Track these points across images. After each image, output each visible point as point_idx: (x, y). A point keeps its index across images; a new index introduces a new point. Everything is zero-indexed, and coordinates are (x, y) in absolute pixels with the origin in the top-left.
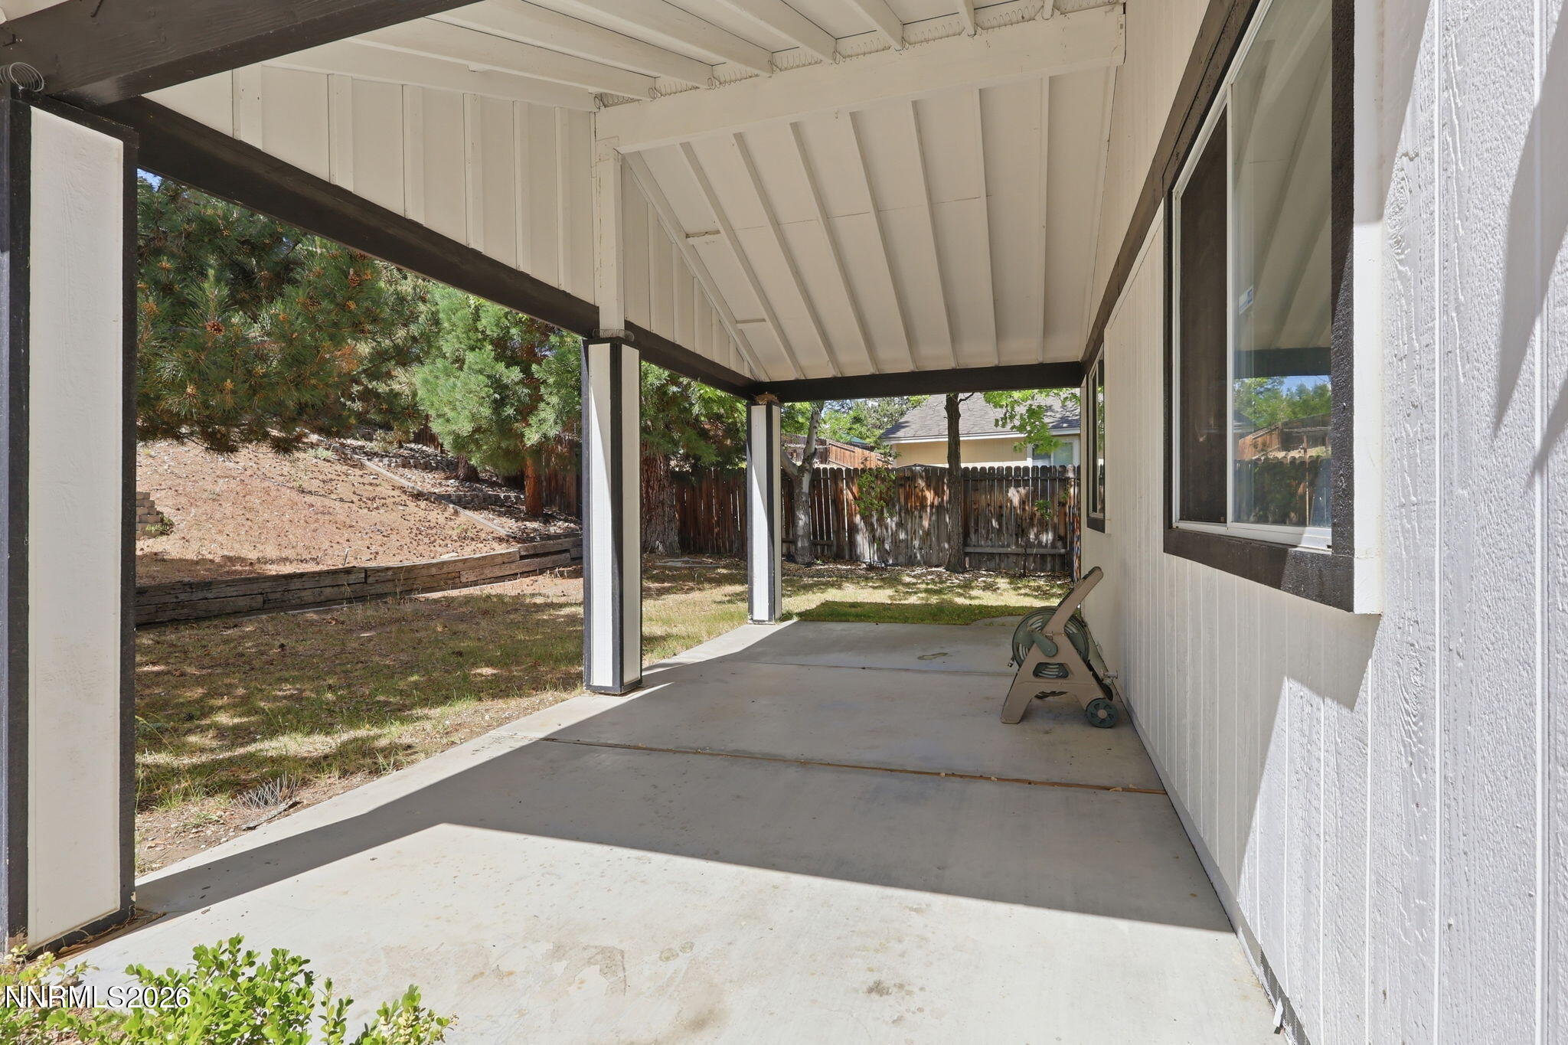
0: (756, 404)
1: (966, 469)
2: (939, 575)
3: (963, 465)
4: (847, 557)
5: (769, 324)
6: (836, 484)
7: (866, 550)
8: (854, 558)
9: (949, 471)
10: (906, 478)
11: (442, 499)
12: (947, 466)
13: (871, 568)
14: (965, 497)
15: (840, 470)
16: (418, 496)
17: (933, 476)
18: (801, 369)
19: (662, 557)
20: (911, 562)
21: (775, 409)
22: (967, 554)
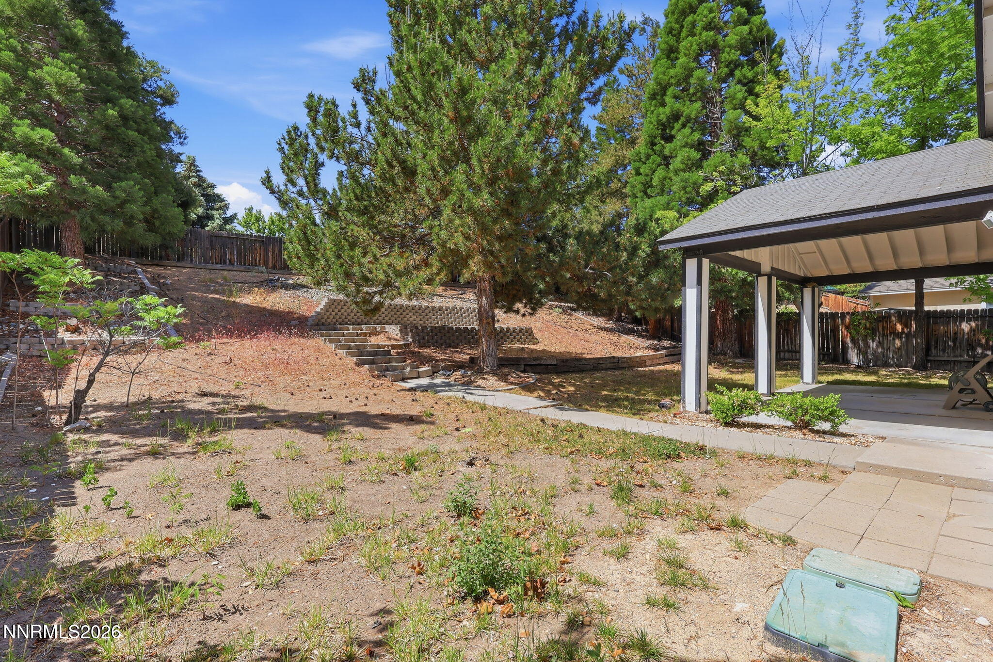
0: (806, 287)
1: (929, 312)
2: (908, 371)
3: (926, 308)
4: (841, 361)
5: (818, 253)
6: (834, 321)
7: (854, 358)
8: (846, 361)
9: (916, 312)
10: (884, 318)
11: (611, 331)
12: (914, 308)
13: (858, 367)
14: (928, 328)
15: (837, 313)
16: (601, 329)
17: (904, 317)
18: (830, 270)
19: (731, 357)
20: (886, 365)
21: (816, 289)
22: (928, 361)
